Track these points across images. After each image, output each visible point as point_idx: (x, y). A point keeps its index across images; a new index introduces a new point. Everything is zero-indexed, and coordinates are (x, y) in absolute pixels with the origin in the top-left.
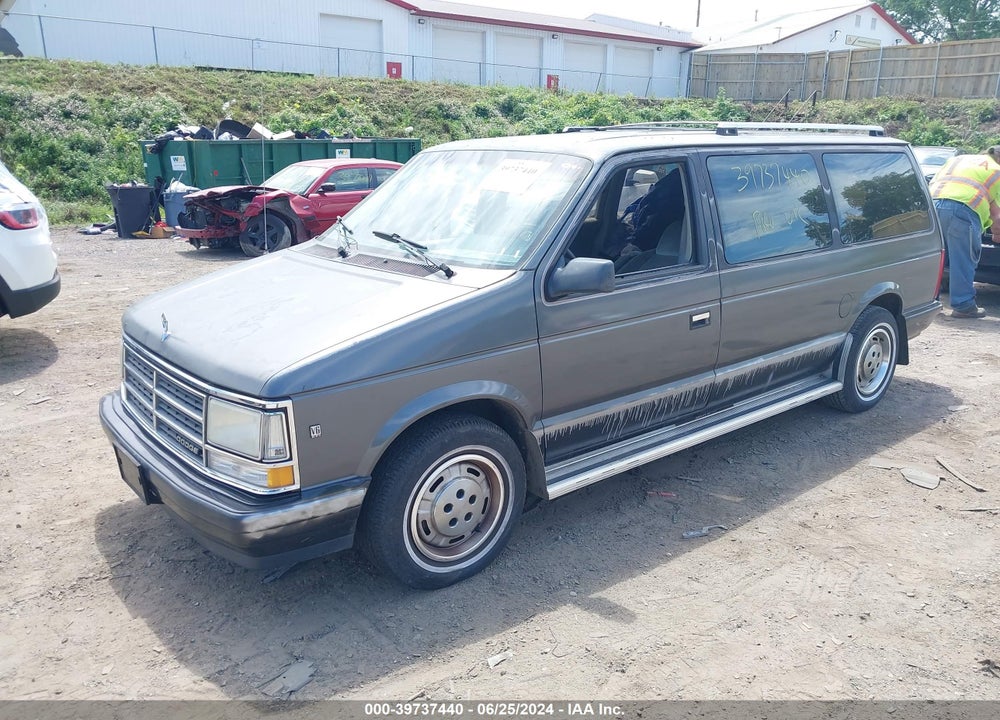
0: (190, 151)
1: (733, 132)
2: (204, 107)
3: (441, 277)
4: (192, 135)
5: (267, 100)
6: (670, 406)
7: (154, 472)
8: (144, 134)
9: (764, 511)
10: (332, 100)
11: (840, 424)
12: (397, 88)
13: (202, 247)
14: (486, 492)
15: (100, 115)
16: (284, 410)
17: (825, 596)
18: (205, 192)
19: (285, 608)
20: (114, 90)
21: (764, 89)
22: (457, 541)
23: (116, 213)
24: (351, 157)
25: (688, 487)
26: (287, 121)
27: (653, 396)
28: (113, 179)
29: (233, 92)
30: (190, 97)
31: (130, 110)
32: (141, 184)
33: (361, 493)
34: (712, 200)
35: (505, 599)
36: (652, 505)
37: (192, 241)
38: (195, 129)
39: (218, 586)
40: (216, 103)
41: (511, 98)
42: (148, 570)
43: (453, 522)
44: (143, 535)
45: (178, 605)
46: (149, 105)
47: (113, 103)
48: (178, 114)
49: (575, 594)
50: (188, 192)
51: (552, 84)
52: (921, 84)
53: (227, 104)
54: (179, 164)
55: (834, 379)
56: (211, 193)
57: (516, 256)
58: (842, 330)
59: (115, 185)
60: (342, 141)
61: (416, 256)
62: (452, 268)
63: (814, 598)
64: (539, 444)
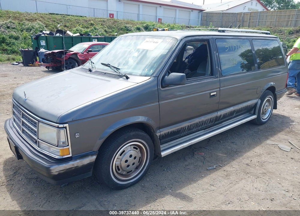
0: (46, 39)
1: (223, 31)
2: (52, 26)
3: (124, 79)
4: (47, 34)
5: (72, 24)
6: (202, 124)
7: (20, 148)
8: (32, 34)
9: (234, 160)
10: (92, 24)
11: (256, 129)
12: (112, 21)
13: (50, 69)
14: (140, 155)
15: (19, 28)
16: (66, 128)
17: (258, 192)
18: (50, 52)
19: (68, 197)
20: (23, 20)
21: (224, 23)
22: (129, 173)
23: (23, 58)
24: (98, 41)
25: (208, 151)
26: (78, 31)
27: (197, 120)
28: (22, 47)
29: (61, 21)
30: (47, 23)
31: (28, 26)
32: (31, 49)
33: (94, 157)
34: (217, 54)
35: (146, 193)
36: (196, 157)
37: (46, 67)
38: (48, 32)
39: (44, 188)
40: (55, 24)
41: (147, 25)
42: (20, 182)
43: (128, 166)
44: (20, 168)
45: (29, 196)
46: (34, 25)
47: (23, 24)
48: (43, 28)
49: (171, 191)
50: (46, 52)
51: (160, 21)
52: (271, 23)
53: (59, 25)
54: (43, 43)
55: (254, 114)
56: (52, 52)
57: (151, 72)
58: (257, 98)
59: (22, 49)
60: (95, 37)
61: (116, 72)
62: (128, 76)
63: (254, 193)
64: (159, 138)
